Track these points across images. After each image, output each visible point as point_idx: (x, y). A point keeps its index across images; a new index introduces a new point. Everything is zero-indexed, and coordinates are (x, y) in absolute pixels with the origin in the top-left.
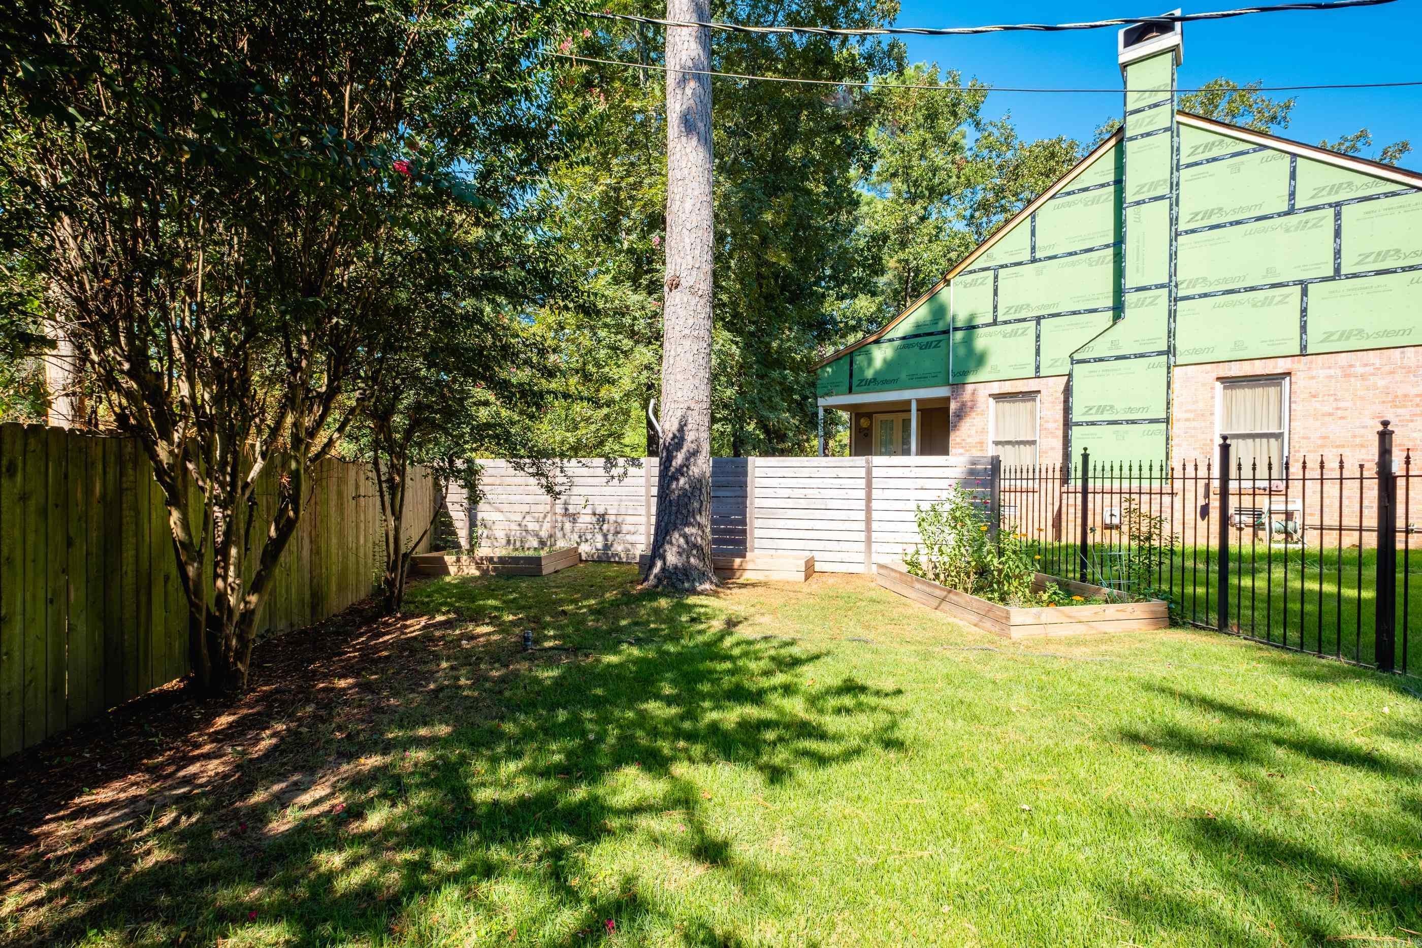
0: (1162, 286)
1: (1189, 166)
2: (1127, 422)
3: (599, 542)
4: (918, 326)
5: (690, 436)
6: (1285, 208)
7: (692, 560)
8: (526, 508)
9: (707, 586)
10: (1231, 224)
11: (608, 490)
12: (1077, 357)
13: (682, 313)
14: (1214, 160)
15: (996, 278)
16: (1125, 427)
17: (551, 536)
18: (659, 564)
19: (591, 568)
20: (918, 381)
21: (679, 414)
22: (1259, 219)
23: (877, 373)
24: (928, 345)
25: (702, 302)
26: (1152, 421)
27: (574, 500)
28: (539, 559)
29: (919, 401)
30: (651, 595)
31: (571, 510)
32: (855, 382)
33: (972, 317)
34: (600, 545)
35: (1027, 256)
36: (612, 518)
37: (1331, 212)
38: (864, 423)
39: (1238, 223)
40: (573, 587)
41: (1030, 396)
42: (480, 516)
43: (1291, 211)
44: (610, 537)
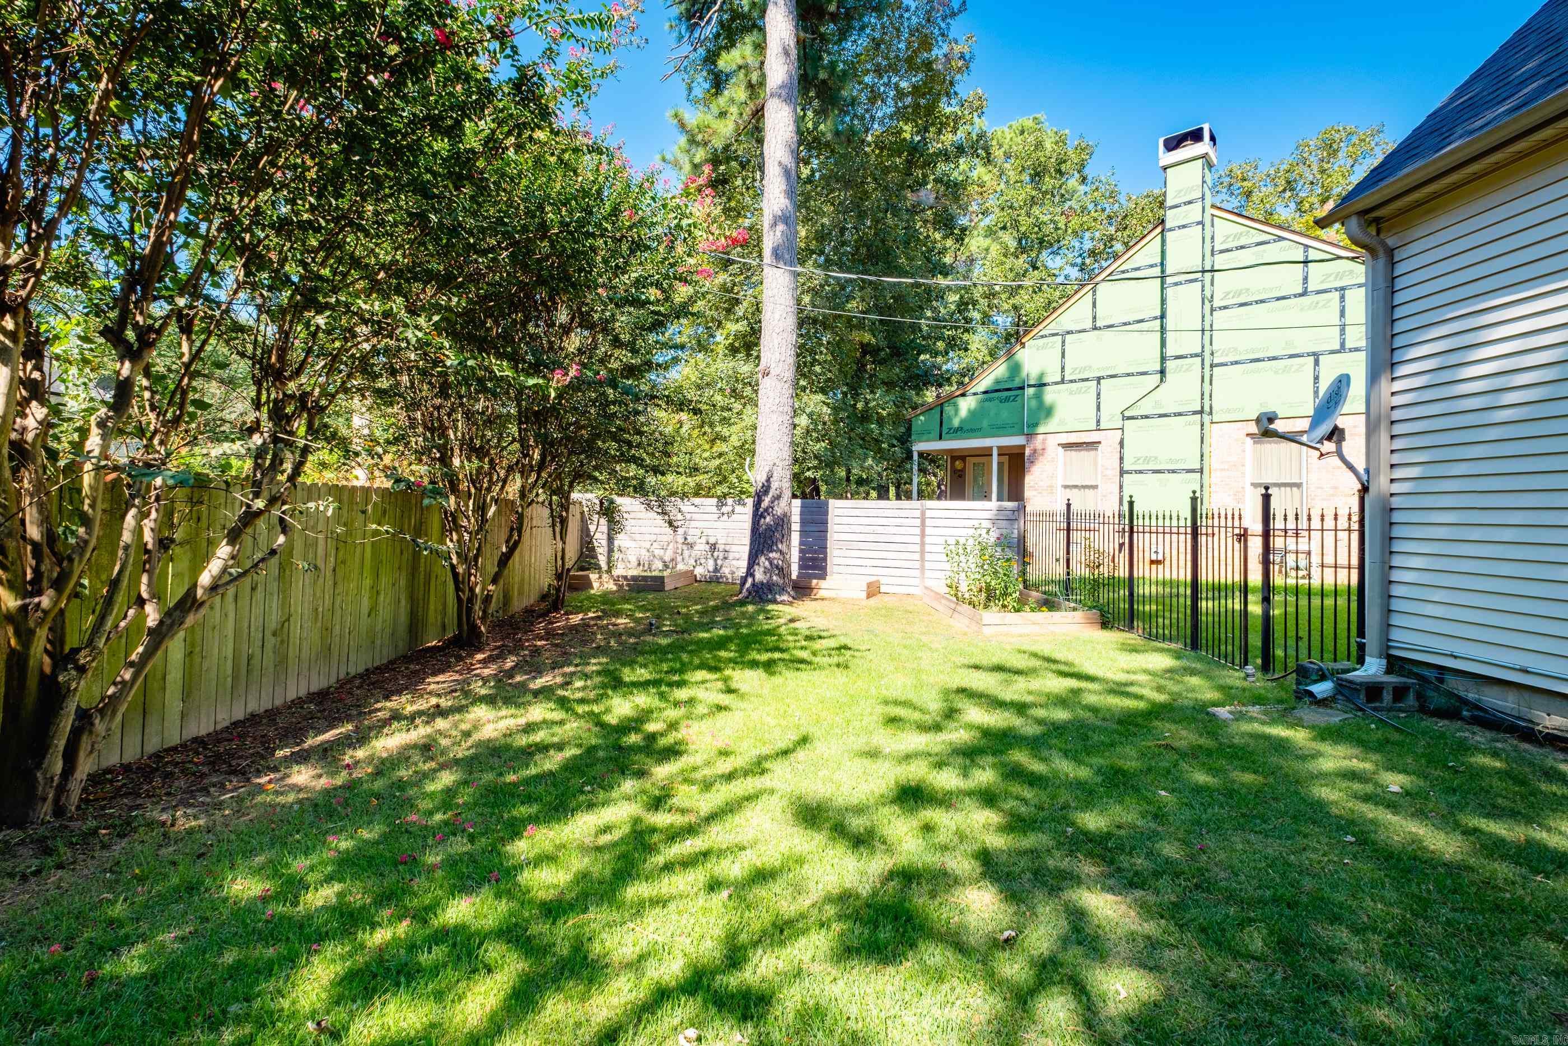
0: (1196, 355)
1: (1221, 252)
2: (1169, 471)
3: (711, 565)
4: (997, 382)
5: (775, 485)
6: (1300, 291)
7: (775, 578)
8: (654, 537)
9: (785, 597)
10: (1257, 302)
11: (719, 524)
12: (1127, 414)
13: (771, 394)
14: (1242, 247)
15: (1063, 342)
16: (1167, 475)
17: (672, 560)
18: (750, 580)
19: (703, 586)
20: (998, 429)
21: (767, 469)
22: (1278, 299)
23: (962, 421)
24: (1007, 399)
25: (787, 386)
26: (1189, 471)
27: (691, 532)
28: (663, 578)
29: (999, 448)
30: (742, 603)
31: (690, 540)
32: (945, 430)
33: (1042, 375)
34: (711, 569)
35: (1089, 325)
36: (721, 547)
37: (1336, 295)
38: (958, 464)
39: (1262, 301)
40: (687, 599)
41: (1092, 446)
42: (616, 543)
43: (1304, 293)
44: (719, 562)
